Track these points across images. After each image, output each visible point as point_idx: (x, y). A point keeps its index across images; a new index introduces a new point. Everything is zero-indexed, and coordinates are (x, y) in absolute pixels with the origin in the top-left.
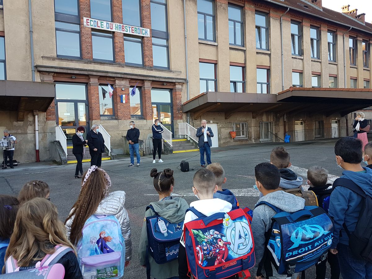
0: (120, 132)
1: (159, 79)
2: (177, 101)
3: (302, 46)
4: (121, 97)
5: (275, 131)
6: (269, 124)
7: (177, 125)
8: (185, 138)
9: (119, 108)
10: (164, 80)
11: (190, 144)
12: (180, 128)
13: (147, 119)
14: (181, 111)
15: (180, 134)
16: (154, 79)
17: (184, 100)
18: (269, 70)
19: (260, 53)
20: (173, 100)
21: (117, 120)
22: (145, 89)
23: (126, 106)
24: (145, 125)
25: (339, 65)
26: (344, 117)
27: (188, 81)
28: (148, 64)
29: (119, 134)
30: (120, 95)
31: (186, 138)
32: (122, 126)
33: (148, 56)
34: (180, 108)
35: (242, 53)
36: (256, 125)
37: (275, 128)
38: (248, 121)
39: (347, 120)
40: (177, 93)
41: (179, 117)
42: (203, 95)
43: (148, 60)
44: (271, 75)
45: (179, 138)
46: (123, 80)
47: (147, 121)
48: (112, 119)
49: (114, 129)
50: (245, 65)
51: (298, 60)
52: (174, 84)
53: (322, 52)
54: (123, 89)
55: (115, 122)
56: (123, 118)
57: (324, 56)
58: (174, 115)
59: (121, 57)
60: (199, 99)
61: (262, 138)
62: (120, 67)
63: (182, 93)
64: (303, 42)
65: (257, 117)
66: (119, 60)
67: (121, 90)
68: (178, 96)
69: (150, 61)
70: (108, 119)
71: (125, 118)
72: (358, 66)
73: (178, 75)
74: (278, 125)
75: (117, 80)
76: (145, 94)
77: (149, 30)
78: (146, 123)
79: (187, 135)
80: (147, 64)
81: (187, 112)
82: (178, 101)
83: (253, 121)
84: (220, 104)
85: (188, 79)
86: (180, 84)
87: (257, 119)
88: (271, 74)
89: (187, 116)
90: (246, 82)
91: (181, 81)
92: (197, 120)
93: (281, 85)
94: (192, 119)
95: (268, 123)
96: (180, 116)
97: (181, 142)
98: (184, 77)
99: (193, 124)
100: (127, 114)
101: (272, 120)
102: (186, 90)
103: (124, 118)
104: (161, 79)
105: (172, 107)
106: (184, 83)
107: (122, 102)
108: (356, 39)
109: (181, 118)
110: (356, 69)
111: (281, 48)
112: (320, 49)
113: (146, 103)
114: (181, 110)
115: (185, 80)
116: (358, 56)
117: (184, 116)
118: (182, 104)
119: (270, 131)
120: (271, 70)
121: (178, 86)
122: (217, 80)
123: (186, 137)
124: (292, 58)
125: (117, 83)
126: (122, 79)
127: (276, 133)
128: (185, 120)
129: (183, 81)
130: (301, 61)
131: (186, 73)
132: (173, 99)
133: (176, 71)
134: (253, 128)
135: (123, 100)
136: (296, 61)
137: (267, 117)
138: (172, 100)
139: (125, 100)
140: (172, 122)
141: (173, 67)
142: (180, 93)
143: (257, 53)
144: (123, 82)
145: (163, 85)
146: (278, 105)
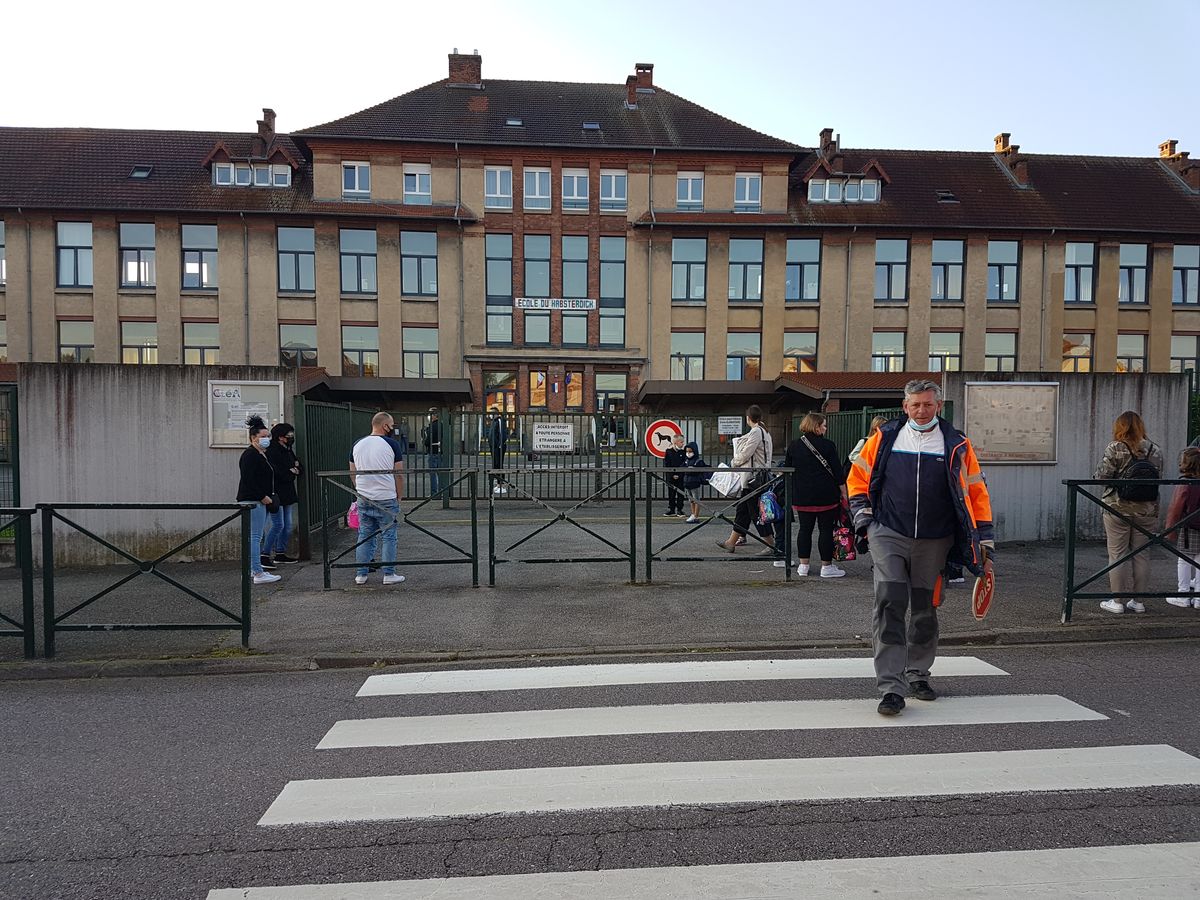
4: (553, 385)
9: (550, 398)
16: (596, 362)
19: (796, 308)
22: (584, 375)
25: (1022, 309)
30: (552, 383)
33: (592, 334)
35: (754, 313)
40: (634, 376)
43: (594, 337)
44: (819, 343)
50: (762, 329)
51: (892, 310)
52: (628, 366)
53: (968, 289)
54: (556, 376)
58: (628, 407)
59: (557, 337)
62: (555, 350)
63: (640, 377)
64: (910, 274)
66: (554, 342)
67: (553, 377)
68: (635, 380)
69: (597, 338)
71: (557, 410)
72: (1098, 305)
73: (634, 354)
75: (551, 366)
77: (594, 301)
80: (591, 342)
82: (634, 387)
85: (649, 360)
86: (638, 365)
88: (819, 340)
90: (762, 356)
93: (842, 358)
96: (634, 408)
98: (643, 356)
100: (559, 406)
102: (646, 374)
105: (626, 396)
106: (642, 365)
107: (553, 391)
109: (636, 411)
110: (1092, 312)
111: (845, 294)
113: (586, 392)
117: (642, 408)
118: (638, 393)
120: (819, 333)
121: (636, 369)
122: (704, 356)
124: (875, 307)
125: (550, 369)
126: (556, 364)
129: (641, 361)
130: (903, 310)
131: (647, 351)
133: (633, 350)
136: (889, 312)
138: (628, 385)
139: (558, 389)
141: (630, 343)
142: (637, 377)
143: (791, 308)
144: (557, 368)
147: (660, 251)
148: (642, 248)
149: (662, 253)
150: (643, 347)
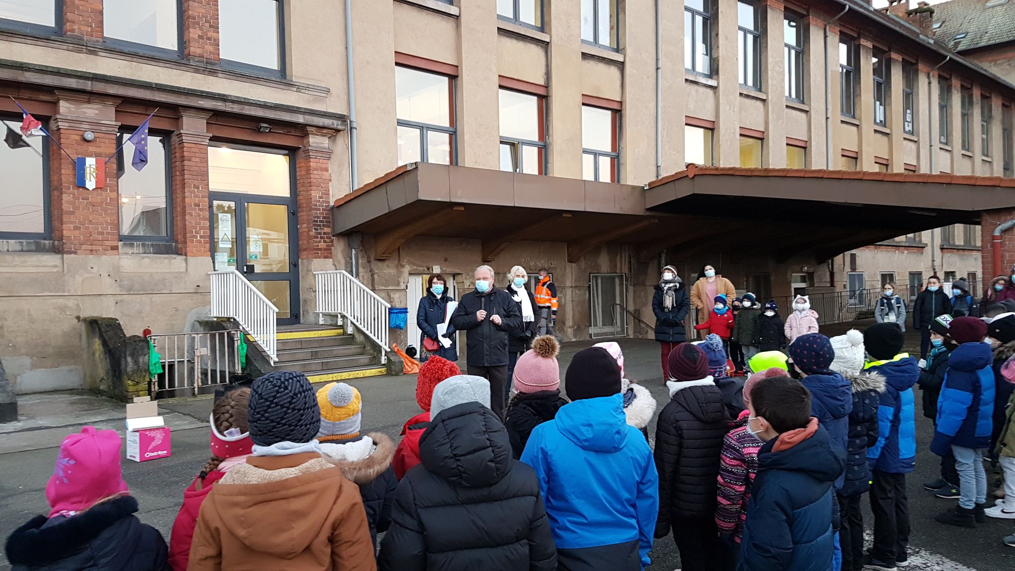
0: (71, 303)
1: (241, 106)
2: (313, 193)
3: (714, 47)
4: (79, 167)
5: (635, 302)
6: (617, 281)
7: (311, 277)
8: (337, 327)
9: (66, 206)
10: (260, 113)
11: (353, 349)
12: (320, 287)
13: (186, 255)
14: (327, 230)
15: (320, 309)
16: (220, 106)
17: (338, 191)
18: (618, 114)
19: (592, 57)
20: (300, 189)
21: (59, 256)
22: (181, 142)
23: (99, 199)
24: (179, 276)
25: (813, 113)
26: (825, 265)
27: (354, 125)
28: (199, 51)
29: (63, 309)
30: (74, 157)
31: (342, 327)
32: (79, 279)
33: (198, 23)
34: (324, 218)
35: (536, 51)
36: (578, 284)
37: (635, 292)
38: (555, 268)
39: (832, 274)
40: (312, 164)
41: (321, 249)
42: (403, 174)
43: (200, 37)
44: (624, 130)
45: (317, 327)
46: (89, 102)
47: (186, 260)
48: (40, 249)
49: (43, 292)
50: (548, 92)
51: (702, 89)
52: (302, 130)
53: (770, 73)
54: (89, 136)
55: (50, 261)
56: (84, 247)
57: (774, 82)
58: (301, 242)
59: (86, 14)
60: (390, 186)
61: (596, 325)
62: (80, 52)
63: (332, 166)
64: (717, 35)
65: (582, 259)
66: (76, 27)
67: (78, 138)
68: (315, 175)
69: (209, 39)
70: (18, 248)
71: (94, 247)
72: (860, 120)
73: (316, 100)
74: (644, 284)
75: (66, 100)
76: (183, 158)
78: (183, 270)
79: (343, 317)
80: (194, 49)
81: (348, 235)
82: (315, 194)
83: (568, 270)
84: (463, 209)
85: (353, 118)
86: (325, 131)
87: (583, 263)
88: (624, 125)
89: (350, 247)
90: (551, 144)
91: (327, 122)
92: (387, 263)
93: (654, 162)
94: (369, 257)
95: (613, 278)
96: (322, 245)
97: (320, 341)
98: (340, 110)
99: (372, 275)
100: (102, 234)
101: (626, 270)
102: (346, 157)
103: (89, 247)
104: (246, 107)
105: (294, 214)
106: (338, 131)
107: (81, 185)
108: (857, 43)
109: (327, 253)
110: (854, 129)
111: (654, 47)
112: (763, 61)
113: (187, 194)
114: (328, 227)
115: (342, 118)
116: (860, 91)
117: (339, 247)
118: (332, 204)
119: (618, 302)
120: (623, 112)
121: (316, 141)
122: (455, 132)
123: (340, 323)
124: (687, 80)
125: (62, 110)
126: (86, 97)
127: (638, 308)
128: (343, 261)
129: (335, 122)
130: (710, 92)
131: (346, 97)
132: (298, 186)
133: (307, 88)
134: (569, 292)
135: (88, 176)
136: (697, 92)
137: (611, 261)
138: (296, 189)
139: (97, 177)
140: (294, 265)
141: (298, 71)
142: (324, 166)
143: (585, 56)
144: (91, 111)
145: (258, 131)
146: (646, 223)
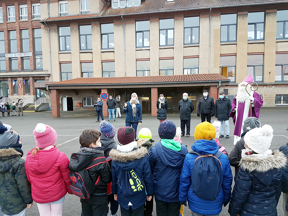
13: (31, 95)
25: (201, 46)
35: (90, 54)
38: (94, 96)
50: (93, 62)
52: (44, 77)
53: (175, 39)
54: (20, 82)
69: (32, 67)
70: (16, 95)
71: (21, 95)
73: (46, 72)
96: (47, 93)
102: (51, 80)
107: (19, 87)
110: (235, 45)
111: (123, 45)
115: (50, 74)
124: (137, 50)
125: (17, 79)
126: (19, 77)
130: (148, 51)
139: (21, 86)
141: (44, 68)
142: (47, 81)
147: (53, 32)
148: (47, 32)
149: (54, 33)
150: (49, 69)
